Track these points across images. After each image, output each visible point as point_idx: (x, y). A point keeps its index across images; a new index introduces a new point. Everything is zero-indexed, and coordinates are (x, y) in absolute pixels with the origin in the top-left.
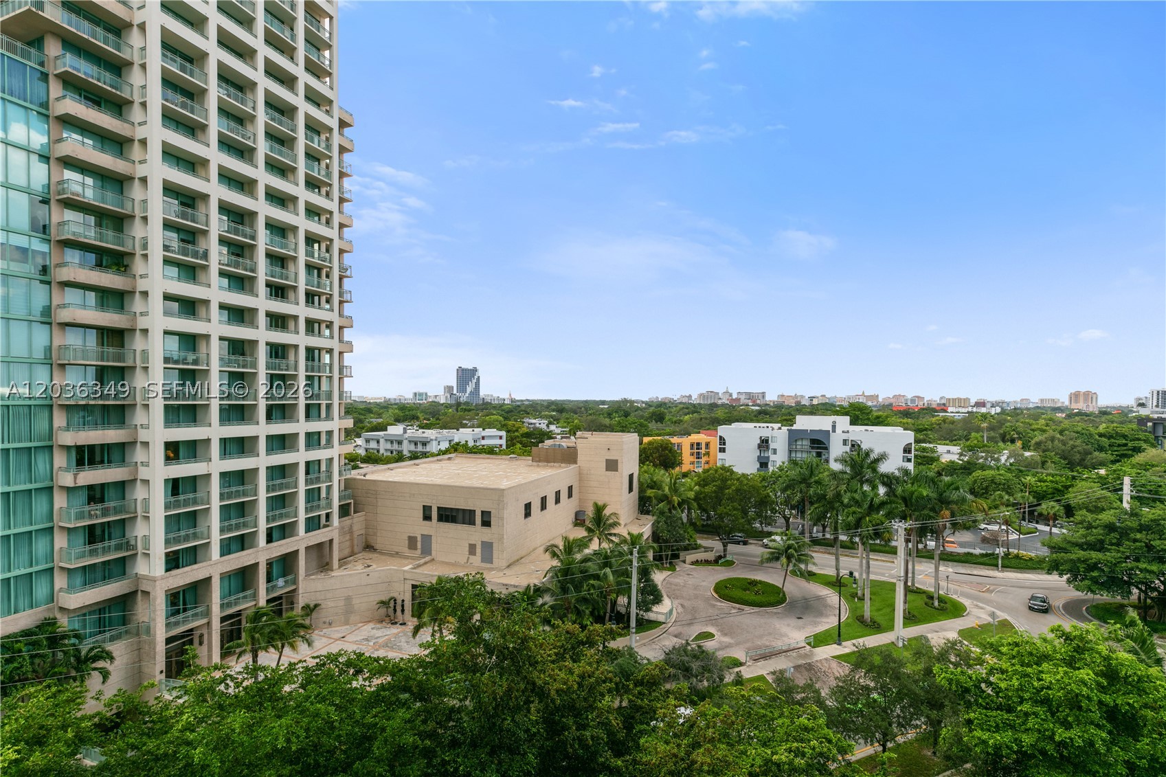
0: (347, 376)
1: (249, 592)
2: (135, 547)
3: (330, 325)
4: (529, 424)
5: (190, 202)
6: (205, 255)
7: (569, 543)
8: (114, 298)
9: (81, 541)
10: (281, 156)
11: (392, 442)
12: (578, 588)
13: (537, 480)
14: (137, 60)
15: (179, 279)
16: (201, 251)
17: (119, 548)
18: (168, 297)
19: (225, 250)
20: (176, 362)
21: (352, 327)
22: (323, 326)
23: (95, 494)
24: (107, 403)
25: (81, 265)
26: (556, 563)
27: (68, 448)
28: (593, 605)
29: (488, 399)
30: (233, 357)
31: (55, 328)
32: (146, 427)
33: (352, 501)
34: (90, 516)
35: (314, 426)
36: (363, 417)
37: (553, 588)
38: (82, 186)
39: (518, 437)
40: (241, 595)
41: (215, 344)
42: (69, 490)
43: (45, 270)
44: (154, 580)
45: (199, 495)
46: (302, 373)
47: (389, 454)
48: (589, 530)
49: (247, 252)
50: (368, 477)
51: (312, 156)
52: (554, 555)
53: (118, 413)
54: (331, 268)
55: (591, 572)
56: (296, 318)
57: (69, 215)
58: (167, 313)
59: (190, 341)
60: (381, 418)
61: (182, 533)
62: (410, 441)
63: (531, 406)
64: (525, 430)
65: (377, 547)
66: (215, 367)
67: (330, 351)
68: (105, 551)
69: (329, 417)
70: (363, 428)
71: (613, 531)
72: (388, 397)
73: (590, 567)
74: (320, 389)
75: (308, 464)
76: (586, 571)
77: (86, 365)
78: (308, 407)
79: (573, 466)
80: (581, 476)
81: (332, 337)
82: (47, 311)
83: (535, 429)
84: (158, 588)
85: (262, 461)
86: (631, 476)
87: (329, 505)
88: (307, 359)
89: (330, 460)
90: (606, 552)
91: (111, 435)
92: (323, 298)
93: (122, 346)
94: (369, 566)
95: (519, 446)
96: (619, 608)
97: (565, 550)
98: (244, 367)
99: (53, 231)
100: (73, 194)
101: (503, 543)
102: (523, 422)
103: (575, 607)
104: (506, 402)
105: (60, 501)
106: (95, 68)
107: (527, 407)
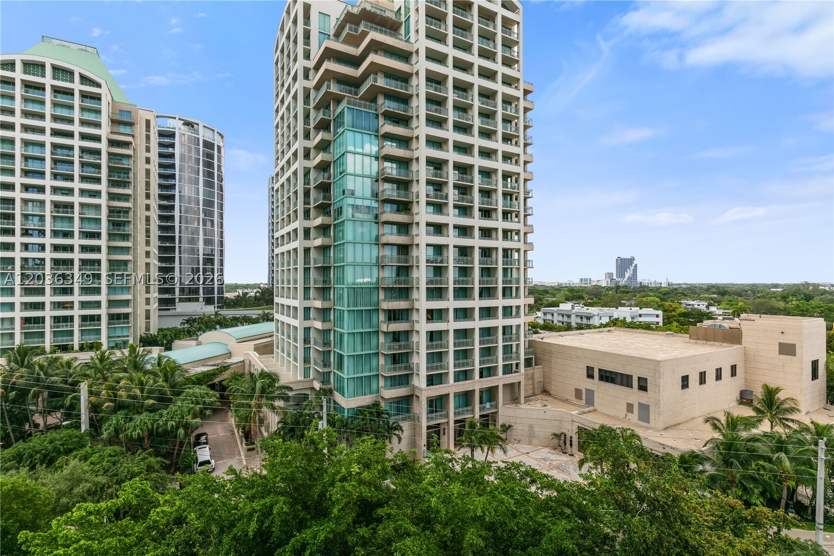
0: (529, 267)
1: (469, 408)
2: (413, 370)
3: (518, 233)
4: (687, 305)
5: (439, 167)
6: (446, 197)
7: (732, 419)
8: (404, 228)
9: (390, 362)
10: (488, 125)
11: (563, 316)
12: (745, 464)
13: (694, 356)
14: (415, 93)
15: (434, 213)
16: (444, 194)
17: (406, 368)
18: (428, 224)
19: (456, 192)
20: (432, 262)
21: (533, 232)
22: (514, 233)
23: (396, 337)
24: (401, 286)
25: (391, 212)
26: (717, 435)
27: (384, 310)
28: (763, 487)
29: (645, 283)
30: (461, 258)
31: (380, 246)
32: (417, 300)
33: (533, 356)
34: (394, 349)
35: (509, 302)
36: (542, 296)
37: (715, 459)
38: (391, 169)
39: (675, 316)
40: (465, 409)
41: (451, 249)
42: (385, 333)
43: (376, 217)
44: (421, 390)
45: (443, 342)
46: (500, 267)
47: (561, 324)
48: (758, 411)
49: (468, 191)
50: (544, 340)
51: (507, 120)
52: (715, 427)
53: (405, 292)
54: (518, 193)
55: (761, 452)
56: (496, 229)
57: (387, 186)
58: (428, 234)
59: (439, 249)
60: (555, 297)
61: (435, 364)
62: (577, 316)
63: (689, 289)
64: (682, 310)
65: (552, 392)
66: (451, 264)
67: (518, 250)
68: (400, 369)
69: (517, 296)
70: (542, 304)
71: (790, 417)
72: (560, 282)
73: (759, 448)
74: (511, 277)
75: (504, 327)
76: (754, 451)
77: (392, 266)
78: (504, 289)
79: (736, 346)
80: (746, 356)
81: (519, 241)
82: (377, 238)
83: (693, 309)
84: (423, 395)
85: (477, 324)
86: (815, 364)
87: (518, 358)
88: (504, 257)
89: (518, 326)
90: (781, 437)
91: (402, 305)
92: (514, 215)
93: (408, 255)
94: (545, 406)
95: (675, 324)
96: (800, 498)
97: (728, 425)
98: (467, 264)
99: (380, 195)
100: (388, 174)
101: (659, 407)
102: (681, 304)
103: (741, 483)
104: (663, 286)
105: (382, 339)
106: (397, 104)
107: (685, 289)
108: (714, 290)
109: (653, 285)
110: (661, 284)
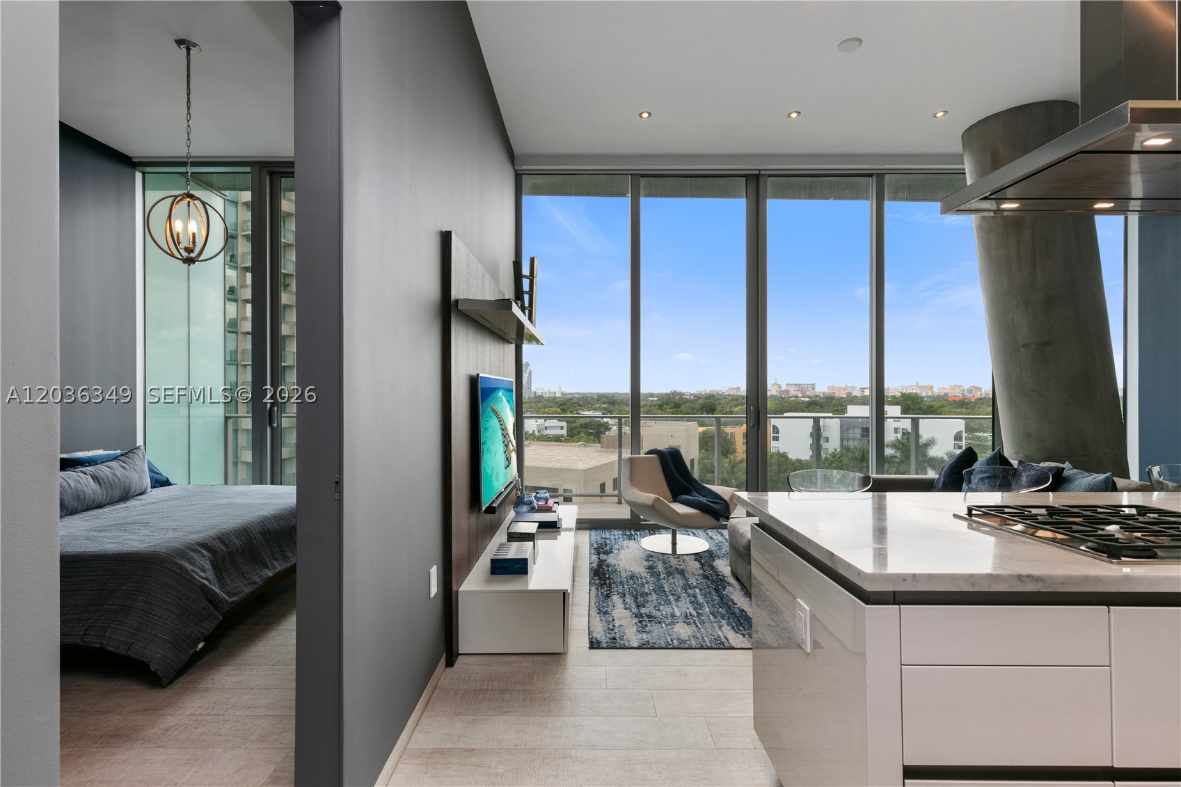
4: (584, 415)
29: (539, 393)
39: (577, 427)
63: (582, 398)
64: (582, 421)
95: (581, 435)
102: (579, 414)
104: (558, 395)
107: (579, 399)
108: (604, 400)
109: (547, 395)
110: (555, 393)
